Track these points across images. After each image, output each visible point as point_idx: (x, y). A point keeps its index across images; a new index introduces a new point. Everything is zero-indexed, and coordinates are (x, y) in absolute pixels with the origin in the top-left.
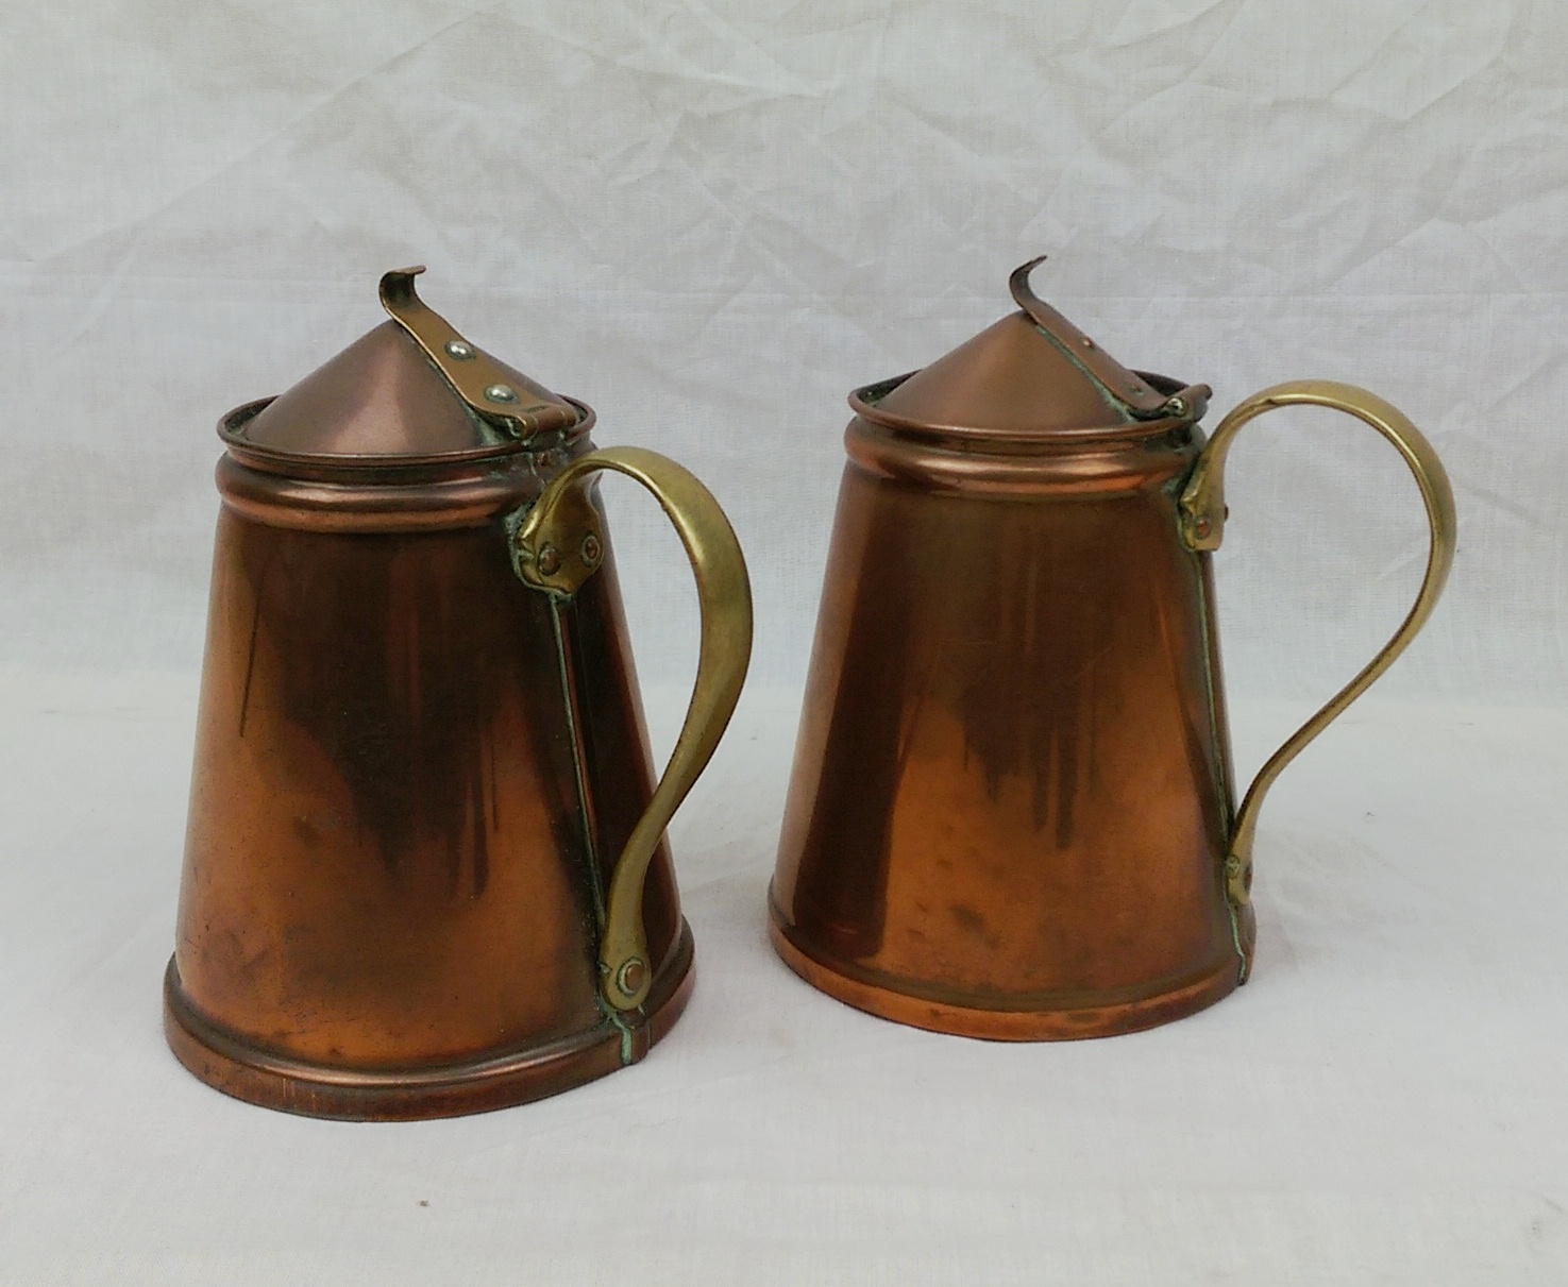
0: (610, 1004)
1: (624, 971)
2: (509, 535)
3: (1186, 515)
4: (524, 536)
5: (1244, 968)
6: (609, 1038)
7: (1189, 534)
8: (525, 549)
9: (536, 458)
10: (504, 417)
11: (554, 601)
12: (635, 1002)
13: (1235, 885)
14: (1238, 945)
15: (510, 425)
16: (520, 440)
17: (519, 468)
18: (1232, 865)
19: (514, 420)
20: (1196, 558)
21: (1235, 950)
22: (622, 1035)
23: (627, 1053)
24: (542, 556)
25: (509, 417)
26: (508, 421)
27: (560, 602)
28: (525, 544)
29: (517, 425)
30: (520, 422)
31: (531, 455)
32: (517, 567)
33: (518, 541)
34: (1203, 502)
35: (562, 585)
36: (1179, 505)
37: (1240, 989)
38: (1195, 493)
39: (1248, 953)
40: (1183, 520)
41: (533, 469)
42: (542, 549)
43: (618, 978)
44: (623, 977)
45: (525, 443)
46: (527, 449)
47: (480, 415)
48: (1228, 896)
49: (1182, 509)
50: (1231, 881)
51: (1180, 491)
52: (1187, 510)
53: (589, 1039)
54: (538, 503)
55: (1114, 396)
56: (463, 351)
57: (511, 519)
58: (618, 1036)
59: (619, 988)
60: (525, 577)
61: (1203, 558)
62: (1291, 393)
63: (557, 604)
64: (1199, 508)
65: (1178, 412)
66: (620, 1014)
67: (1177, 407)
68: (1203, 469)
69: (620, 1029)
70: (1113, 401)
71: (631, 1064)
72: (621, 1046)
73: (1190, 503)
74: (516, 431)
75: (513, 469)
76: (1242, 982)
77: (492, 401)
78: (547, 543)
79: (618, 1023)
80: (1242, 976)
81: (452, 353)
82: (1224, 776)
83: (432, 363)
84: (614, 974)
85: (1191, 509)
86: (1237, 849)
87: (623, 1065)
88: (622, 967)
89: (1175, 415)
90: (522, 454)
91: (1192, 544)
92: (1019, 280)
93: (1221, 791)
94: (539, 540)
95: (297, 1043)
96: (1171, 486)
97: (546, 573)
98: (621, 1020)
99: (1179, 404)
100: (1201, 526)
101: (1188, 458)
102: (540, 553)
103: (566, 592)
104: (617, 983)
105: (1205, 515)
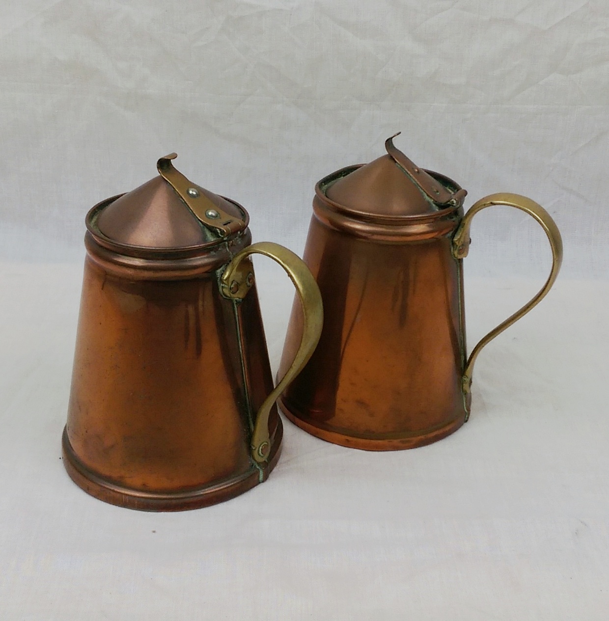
0: (255, 460)
1: (261, 448)
2: (218, 278)
3: (455, 246)
4: (225, 279)
5: (467, 416)
6: (254, 473)
7: (456, 253)
8: (224, 284)
9: (228, 243)
10: (216, 228)
11: (235, 302)
12: (265, 459)
13: (466, 386)
14: (465, 408)
15: (219, 231)
16: (223, 238)
17: (222, 249)
18: (465, 379)
19: (220, 230)
20: (457, 261)
21: (464, 410)
22: (260, 472)
23: (261, 478)
24: (232, 286)
25: (218, 228)
26: (218, 229)
27: (237, 302)
28: (225, 281)
29: (222, 232)
30: (224, 231)
31: (227, 243)
32: (220, 289)
33: (222, 281)
34: (462, 240)
35: (239, 296)
36: (452, 241)
37: (465, 424)
38: (459, 237)
39: (469, 410)
40: (454, 248)
41: (227, 248)
42: (232, 284)
43: (259, 451)
44: (260, 450)
45: (225, 239)
46: (225, 241)
47: (204, 225)
48: (463, 390)
49: (453, 243)
50: (464, 385)
51: (453, 236)
52: (456, 244)
53: (247, 475)
54: (230, 264)
55: (428, 195)
56: (194, 193)
57: (219, 271)
58: (258, 472)
59: (259, 454)
60: (224, 294)
61: (461, 261)
62: (500, 201)
63: (236, 304)
64: (460, 242)
65: (455, 205)
66: (259, 464)
67: (454, 203)
68: (462, 227)
69: (258, 469)
70: (427, 197)
71: (263, 482)
72: (259, 476)
73: (457, 241)
74: (221, 235)
75: (220, 249)
76: (466, 421)
77: (209, 218)
78: (234, 280)
79: (258, 467)
80: (466, 419)
81: (190, 194)
82: (464, 344)
83: (181, 199)
84: (257, 449)
85: (457, 243)
86: (467, 373)
87: (260, 483)
88: (260, 446)
89: (453, 206)
90: (223, 243)
91: (456, 256)
92: (389, 143)
93: (462, 350)
94: (231, 280)
95: (129, 481)
96: (450, 235)
97: (234, 293)
98: (259, 466)
99: (455, 202)
100: (461, 249)
101: (457, 222)
102: (231, 285)
103: (240, 298)
104: (258, 453)
105: (463, 245)
